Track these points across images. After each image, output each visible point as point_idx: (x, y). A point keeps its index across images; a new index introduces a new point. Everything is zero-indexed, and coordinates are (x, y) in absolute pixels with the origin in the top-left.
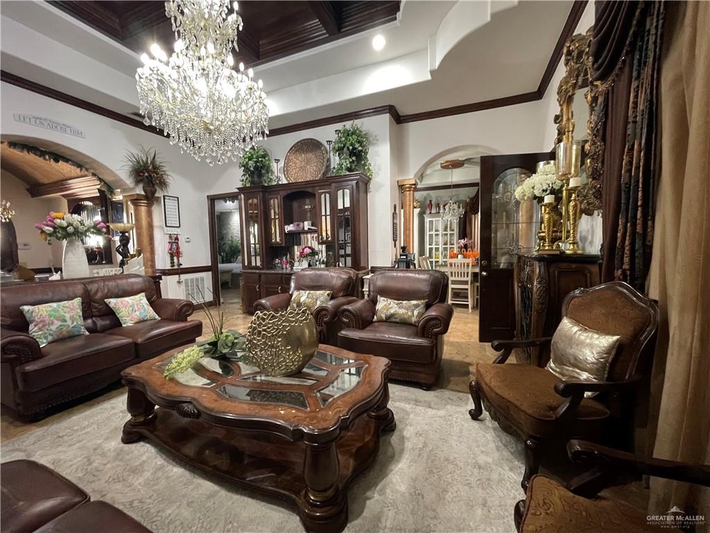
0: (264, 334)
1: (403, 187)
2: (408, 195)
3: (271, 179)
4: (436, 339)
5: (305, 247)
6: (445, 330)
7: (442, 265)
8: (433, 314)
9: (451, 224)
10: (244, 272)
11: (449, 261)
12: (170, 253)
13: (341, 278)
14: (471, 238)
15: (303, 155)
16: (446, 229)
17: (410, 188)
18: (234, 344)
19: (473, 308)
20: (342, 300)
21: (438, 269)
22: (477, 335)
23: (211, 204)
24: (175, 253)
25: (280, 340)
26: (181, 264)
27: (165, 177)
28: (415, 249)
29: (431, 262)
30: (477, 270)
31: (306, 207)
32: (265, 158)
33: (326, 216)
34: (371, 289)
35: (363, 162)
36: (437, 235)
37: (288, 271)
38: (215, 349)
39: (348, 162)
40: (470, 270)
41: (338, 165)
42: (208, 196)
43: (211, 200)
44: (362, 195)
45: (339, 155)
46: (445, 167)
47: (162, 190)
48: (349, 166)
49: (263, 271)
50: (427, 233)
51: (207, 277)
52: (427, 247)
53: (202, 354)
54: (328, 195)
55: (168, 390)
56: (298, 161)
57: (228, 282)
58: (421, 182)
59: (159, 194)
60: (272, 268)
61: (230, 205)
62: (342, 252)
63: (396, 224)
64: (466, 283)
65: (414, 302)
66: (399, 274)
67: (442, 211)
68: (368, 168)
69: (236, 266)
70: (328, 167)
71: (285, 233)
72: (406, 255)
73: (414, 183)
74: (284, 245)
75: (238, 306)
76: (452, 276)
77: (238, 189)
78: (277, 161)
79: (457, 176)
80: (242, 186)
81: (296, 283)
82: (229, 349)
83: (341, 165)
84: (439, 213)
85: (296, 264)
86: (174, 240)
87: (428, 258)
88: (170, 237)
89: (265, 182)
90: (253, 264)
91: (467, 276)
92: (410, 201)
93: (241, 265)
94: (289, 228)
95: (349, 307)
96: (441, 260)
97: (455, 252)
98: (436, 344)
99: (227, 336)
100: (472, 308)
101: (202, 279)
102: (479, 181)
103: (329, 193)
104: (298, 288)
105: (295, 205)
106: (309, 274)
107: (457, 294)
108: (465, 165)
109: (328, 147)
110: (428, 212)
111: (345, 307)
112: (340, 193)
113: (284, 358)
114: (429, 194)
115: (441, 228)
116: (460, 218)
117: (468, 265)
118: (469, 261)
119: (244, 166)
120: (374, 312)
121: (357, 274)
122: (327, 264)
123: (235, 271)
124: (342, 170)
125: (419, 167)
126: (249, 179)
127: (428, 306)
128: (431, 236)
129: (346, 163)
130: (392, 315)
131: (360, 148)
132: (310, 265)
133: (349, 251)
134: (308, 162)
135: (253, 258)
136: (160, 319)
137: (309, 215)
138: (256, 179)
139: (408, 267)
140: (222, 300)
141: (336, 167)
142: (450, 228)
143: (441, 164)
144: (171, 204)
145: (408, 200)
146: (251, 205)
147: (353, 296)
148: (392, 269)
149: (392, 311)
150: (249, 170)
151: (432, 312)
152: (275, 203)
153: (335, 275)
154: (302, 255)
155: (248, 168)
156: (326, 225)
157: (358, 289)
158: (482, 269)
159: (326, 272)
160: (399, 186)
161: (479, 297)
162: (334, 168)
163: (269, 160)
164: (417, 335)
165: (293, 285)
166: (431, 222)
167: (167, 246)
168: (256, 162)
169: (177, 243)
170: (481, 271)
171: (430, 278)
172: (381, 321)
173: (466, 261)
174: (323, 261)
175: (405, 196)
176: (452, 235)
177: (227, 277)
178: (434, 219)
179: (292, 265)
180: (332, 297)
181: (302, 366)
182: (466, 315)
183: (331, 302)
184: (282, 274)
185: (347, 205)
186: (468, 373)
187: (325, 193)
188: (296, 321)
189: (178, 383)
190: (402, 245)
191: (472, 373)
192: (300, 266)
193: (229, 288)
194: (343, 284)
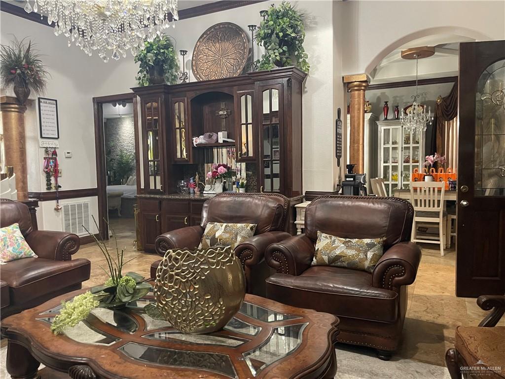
0: (177, 279)
1: (351, 85)
2: (356, 96)
3: (175, 76)
4: (399, 292)
5: (219, 166)
6: (411, 279)
7: (401, 191)
8: (395, 257)
9: (414, 134)
10: (140, 198)
11: (412, 184)
12: (47, 173)
13: (269, 207)
14: (442, 155)
15: (217, 45)
16: (407, 141)
17: (359, 86)
18: (136, 291)
19: (446, 249)
20: (271, 235)
21: (397, 195)
22: (452, 287)
23: (98, 109)
24: (52, 171)
25: (197, 287)
26: (60, 187)
27: (41, 74)
28: (365, 168)
29: (387, 186)
30: (454, 197)
31: (221, 113)
32: (167, 49)
33: (247, 124)
34: (309, 222)
35: (296, 53)
36: (394, 149)
37: (197, 197)
38: (113, 296)
39: (277, 54)
40: (442, 198)
41: (264, 56)
42: (94, 98)
43: (98, 103)
44: (295, 97)
45: (265, 44)
46: (407, 56)
47: (37, 90)
48: (278, 58)
49: (165, 197)
50: (382, 147)
51: (92, 202)
52: (381, 165)
53: (96, 303)
54: (249, 97)
55: (58, 347)
56: (210, 53)
57: (117, 210)
58: (373, 78)
59: (33, 96)
60: (176, 193)
61: (119, 109)
62: (267, 171)
63: (340, 135)
64: (436, 214)
65: (367, 241)
66: (346, 203)
67: (402, 116)
68: (304, 61)
69: (128, 189)
70: (250, 59)
71: (194, 147)
72: (354, 177)
73: (365, 79)
74: (191, 162)
75: (132, 241)
76: (416, 205)
77: (133, 89)
78: (184, 52)
79: (424, 69)
80: (138, 86)
81: (209, 214)
82: (130, 297)
83: (266, 57)
84: (398, 118)
85: (207, 187)
86: (51, 156)
87: (383, 180)
88: (47, 152)
89: (168, 80)
90: (152, 187)
91: (439, 206)
92: (359, 104)
93: (135, 187)
94: (199, 140)
95: (281, 246)
96: (400, 183)
97: (420, 172)
98: (399, 297)
99: (127, 281)
100: (444, 250)
101: (86, 206)
102: (458, 74)
103: (251, 94)
104: (212, 219)
105: (206, 109)
106: (227, 202)
107: (423, 230)
108: (436, 53)
109: (250, 33)
110: (382, 117)
111: (275, 245)
112: (266, 94)
113: (202, 310)
114: (383, 94)
115: (400, 139)
116: (428, 125)
117: (439, 191)
118: (442, 185)
119: (141, 60)
120: (313, 253)
121: (289, 201)
122: (247, 188)
123: (126, 195)
124: (269, 64)
125: (372, 58)
126: (148, 76)
127: (386, 247)
128: (386, 150)
129: (275, 55)
130: (338, 258)
131: (293, 35)
132: (224, 189)
133: (276, 168)
134: (224, 53)
135: (152, 178)
136: (37, 257)
137: (224, 123)
138: (156, 76)
139: (356, 193)
140: (110, 233)
141: (261, 59)
142: (414, 139)
143: (402, 52)
144: (47, 109)
145: (356, 102)
146: (149, 108)
147: (284, 231)
148: (334, 195)
149: (338, 252)
150: (148, 65)
151: (393, 255)
152: (180, 109)
153: (260, 203)
154: (216, 176)
155: (146, 62)
156: (247, 135)
157: (289, 222)
158: (461, 196)
159: (248, 199)
160: (344, 84)
161: (455, 234)
162: (258, 61)
163: (173, 51)
164: (371, 285)
165: (205, 215)
166: (387, 132)
167: (43, 163)
168: (156, 55)
169: (55, 159)
170: (460, 199)
171: (389, 208)
172: (322, 265)
173: (437, 185)
174: (243, 183)
175: (352, 97)
176: (415, 149)
177: (117, 203)
178: (391, 128)
179: (202, 189)
180: (257, 232)
181: (224, 322)
182: (437, 259)
183: (256, 239)
184: (190, 200)
185: (276, 108)
186: (441, 338)
187: (246, 94)
188: (218, 263)
189: (68, 339)
190: (348, 163)
191: (448, 339)
192: (212, 190)
193: (119, 217)
194: (270, 215)
